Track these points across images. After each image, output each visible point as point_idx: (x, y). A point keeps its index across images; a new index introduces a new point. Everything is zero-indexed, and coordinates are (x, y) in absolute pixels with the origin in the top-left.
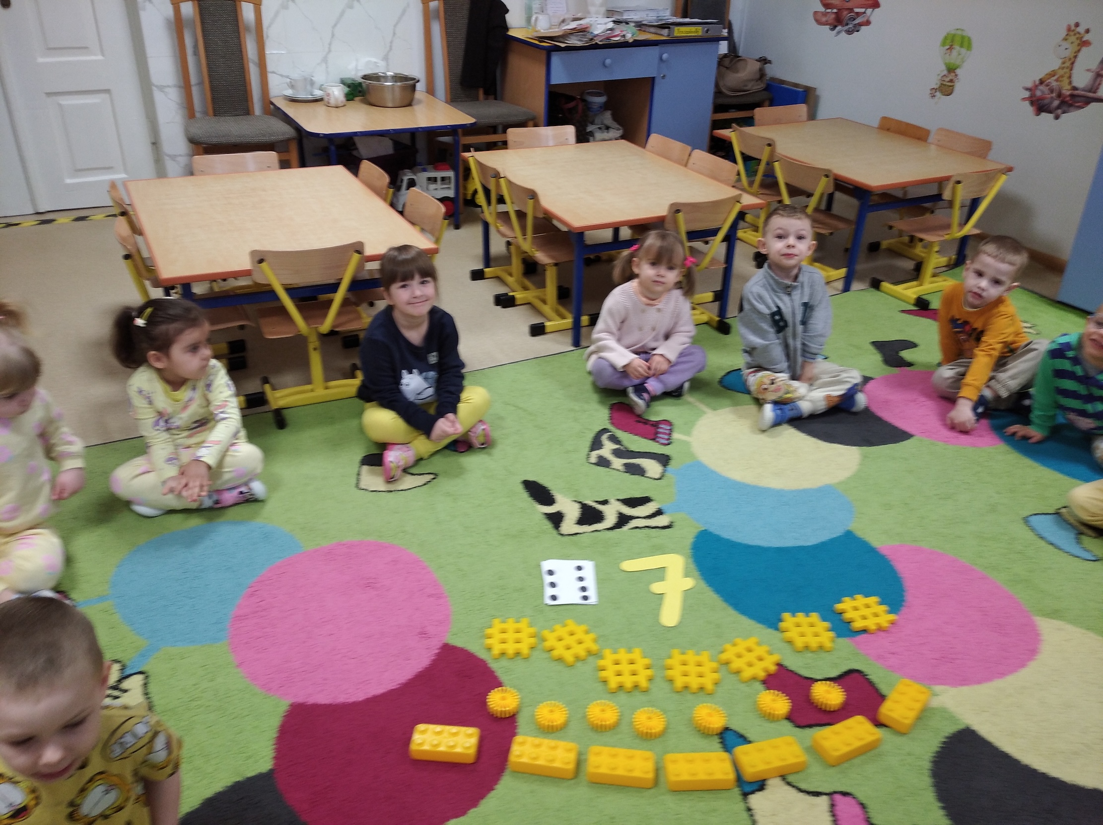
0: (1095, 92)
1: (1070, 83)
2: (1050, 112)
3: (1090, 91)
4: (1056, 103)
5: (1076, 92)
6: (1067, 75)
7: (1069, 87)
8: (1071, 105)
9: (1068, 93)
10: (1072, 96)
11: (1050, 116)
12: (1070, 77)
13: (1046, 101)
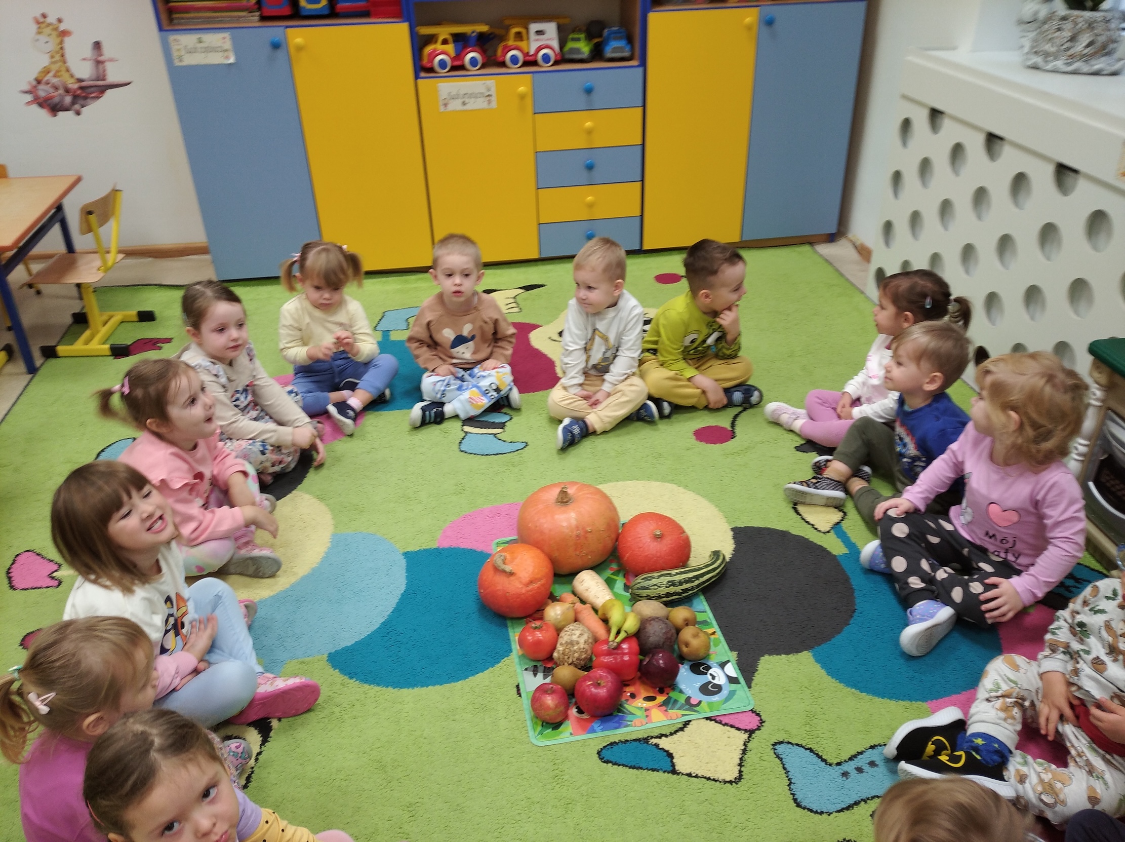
1: (72, 76)
2: (67, 110)
5: (84, 84)
6: (63, 69)
7: (72, 81)
9: (76, 86)
10: (81, 88)
11: (70, 114)
12: (68, 70)
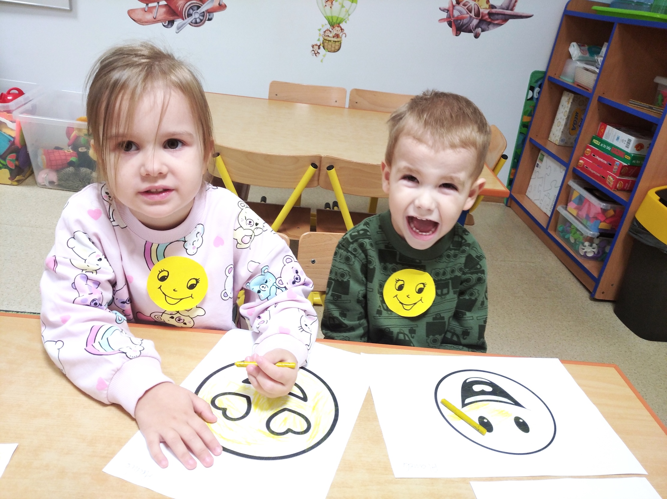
0: (512, 10)
3: (507, 9)
4: (475, 22)
8: (489, 23)
13: (465, 21)
